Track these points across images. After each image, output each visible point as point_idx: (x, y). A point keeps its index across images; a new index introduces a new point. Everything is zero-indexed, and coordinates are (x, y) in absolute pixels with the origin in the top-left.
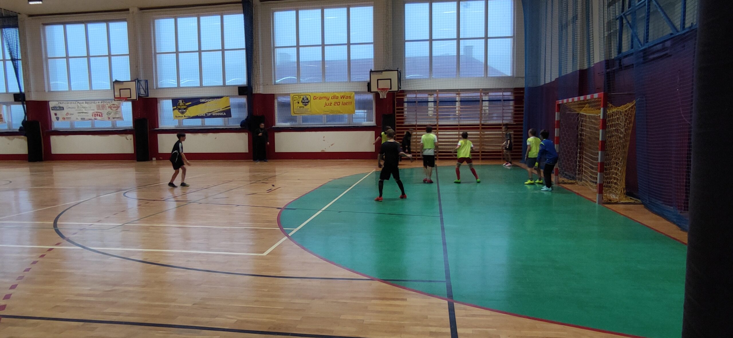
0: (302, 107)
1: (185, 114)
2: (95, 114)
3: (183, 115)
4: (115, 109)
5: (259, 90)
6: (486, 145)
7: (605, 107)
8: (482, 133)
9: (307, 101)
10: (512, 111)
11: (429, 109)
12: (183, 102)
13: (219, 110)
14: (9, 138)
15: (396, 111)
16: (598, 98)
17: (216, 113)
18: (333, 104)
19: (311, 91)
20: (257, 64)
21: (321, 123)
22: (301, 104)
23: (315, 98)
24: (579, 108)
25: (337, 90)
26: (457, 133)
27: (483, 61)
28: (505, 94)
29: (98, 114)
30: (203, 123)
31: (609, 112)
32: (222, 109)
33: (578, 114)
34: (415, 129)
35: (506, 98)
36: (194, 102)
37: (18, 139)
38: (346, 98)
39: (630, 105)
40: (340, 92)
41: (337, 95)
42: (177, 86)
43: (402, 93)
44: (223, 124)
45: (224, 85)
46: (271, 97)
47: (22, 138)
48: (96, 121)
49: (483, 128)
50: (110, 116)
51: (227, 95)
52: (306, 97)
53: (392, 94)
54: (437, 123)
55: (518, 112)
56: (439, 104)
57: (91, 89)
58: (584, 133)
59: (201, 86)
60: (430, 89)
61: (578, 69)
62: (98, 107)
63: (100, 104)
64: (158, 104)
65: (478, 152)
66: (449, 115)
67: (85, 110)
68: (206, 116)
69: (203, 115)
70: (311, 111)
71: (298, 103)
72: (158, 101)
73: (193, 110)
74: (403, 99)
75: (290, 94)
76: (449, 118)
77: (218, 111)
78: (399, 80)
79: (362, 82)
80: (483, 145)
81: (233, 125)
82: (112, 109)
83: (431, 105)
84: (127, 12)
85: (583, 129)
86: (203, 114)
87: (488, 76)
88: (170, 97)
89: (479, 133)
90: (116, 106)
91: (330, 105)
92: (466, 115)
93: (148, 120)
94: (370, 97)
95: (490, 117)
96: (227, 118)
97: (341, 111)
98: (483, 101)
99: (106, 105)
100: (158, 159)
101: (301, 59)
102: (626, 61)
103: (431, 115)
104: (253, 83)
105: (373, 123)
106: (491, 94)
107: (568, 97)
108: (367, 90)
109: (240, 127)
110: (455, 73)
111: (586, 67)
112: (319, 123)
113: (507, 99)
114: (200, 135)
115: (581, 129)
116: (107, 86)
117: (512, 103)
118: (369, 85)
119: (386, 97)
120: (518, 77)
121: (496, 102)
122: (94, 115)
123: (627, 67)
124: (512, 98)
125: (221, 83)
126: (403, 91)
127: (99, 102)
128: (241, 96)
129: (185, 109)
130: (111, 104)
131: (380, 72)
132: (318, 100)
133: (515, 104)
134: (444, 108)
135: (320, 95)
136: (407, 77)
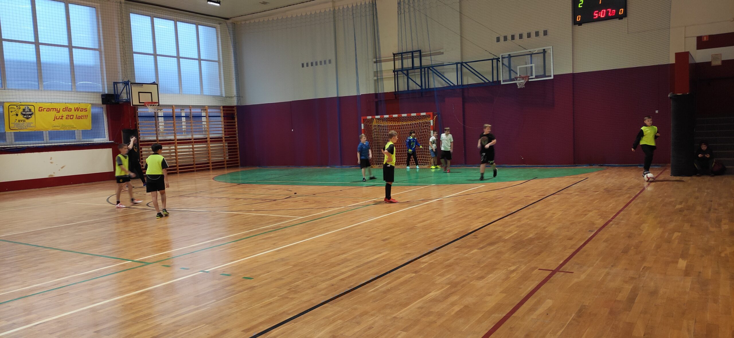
0: (21, 120)
9: (30, 113)
10: (223, 126)
15: (138, 126)
18: (64, 118)
19: (35, 101)
21: (42, 142)
23: (41, 110)
25: (70, 101)
38: (81, 111)
40: (73, 103)
41: (70, 106)
52: (28, 107)
53: (133, 108)
55: (228, 127)
70: (35, 126)
75: (4, 102)
87: (204, 93)
91: (61, 119)
92: (191, 129)
97: (75, 126)
105: (107, 140)
113: (220, 115)
121: (211, 118)
131: (141, 85)
132: (45, 112)
133: (225, 119)
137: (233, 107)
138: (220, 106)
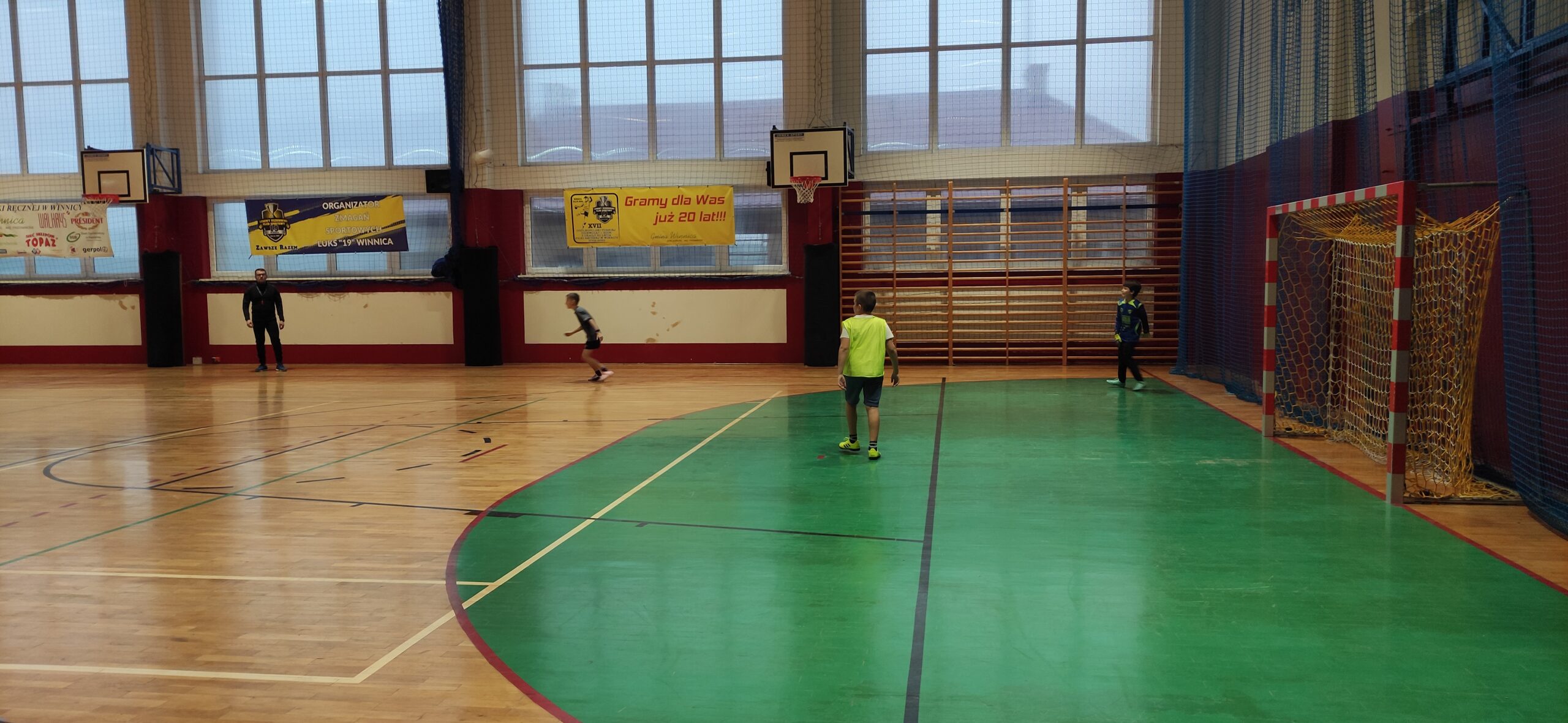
1: (282, 242)
2: (35, 239)
3: (278, 244)
4: (91, 225)
5: (480, 178)
6: (1078, 327)
7: (1410, 222)
8: (1068, 293)
9: (609, 209)
10: (1150, 235)
11: (929, 231)
12: (278, 210)
13: (374, 230)
15: (841, 236)
16: (1389, 197)
17: (367, 238)
18: (676, 219)
19: (619, 184)
20: (477, 110)
21: (646, 268)
22: (593, 218)
23: (629, 203)
24: (1332, 225)
25: (687, 182)
26: (1004, 293)
27: (1073, 104)
28: (1129, 189)
29: (44, 238)
30: (332, 264)
31: (1422, 236)
32: (383, 228)
33: (1331, 242)
34: (890, 284)
35: (1135, 200)
36: (308, 209)
38: (710, 203)
39: (1483, 218)
40: (696, 187)
41: (687, 193)
42: (260, 167)
43: (859, 189)
44: (386, 269)
45: (390, 165)
46: (515, 199)
48: (37, 257)
49: (1071, 282)
50: (76, 245)
51: (395, 191)
52: (605, 198)
53: (828, 193)
54: (951, 267)
55: (1164, 238)
56: (953, 216)
57: (25, 172)
58: (1349, 297)
59: (327, 166)
60: (930, 177)
61: (1330, 119)
62: (44, 221)
63: (49, 211)
64: (210, 214)
65: (1060, 344)
66: (982, 247)
67: (9, 228)
68: (340, 248)
69: (330, 243)
70: (618, 237)
71: (586, 214)
72: (209, 206)
73: (304, 232)
74: (860, 204)
75: (563, 190)
76: (983, 256)
77: (373, 233)
78: (850, 152)
79: (752, 159)
80: (1073, 326)
81: (412, 271)
82: (81, 225)
83: (933, 220)
85: (1345, 285)
86: (330, 240)
87: (1086, 142)
88: (241, 195)
89: (1061, 293)
90: (91, 217)
91: (669, 221)
92: (1025, 246)
93: (181, 256)
94: (775, 199)
95: (1092, 252)
96: (397, 253)
97: (699, 237)
98: (1071, 209)
99: (66, 216)
100: (208, 361)
101: (594, 100)
102: (1468, 94)
103: (933, 247)
104: (466, 161)
105: (781, 269)
106: (1092, 190)
107: (1299, 197)
108: (765, 182)
109: (431, 277)
110: (997, 137)
111: (1352, 113)
112: (641, 268)
113: (1138, 203)
114: (323, 299)
115: (1339, 284)
116: (71, 163)
117: (1149, 214)
118: (770, 168)
119: (812, 201)
120: (1167, 146)
121: (1107, 213)
122: (30, 243)
123: (1473, 110)
124: (1150, 201)
125: (381, 162)
126: (860, 185)
127: (45, 208)
128: (433, 195)
129: (281, 227)
130: (79, 211)
131: (799, 133)
132: (636, 208)
133: (1159, 215)
134: (968, 230)
135: (643, 193)
136: (872, 147)
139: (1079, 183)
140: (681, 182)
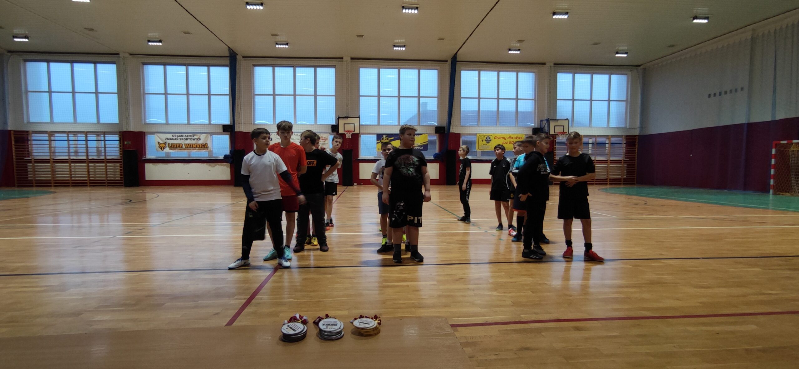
0: (485, 144)
4: (324, 141)
5: (453, 129)
9: (489, 140)
10: (625, 151)
12: (387, 137)
13: (418, 144)
14: (210, 165)
18: (508, 143)
22: (484, 142)
23: (495, 138)
25: (512, 133)
28: (621, 139)
32: (421, 144)
37: (220, 166)
40: (514, 134)
41: (512, 136)
42: (378, 124)
45: (419, 125)
46: (458, 136)
47: (224, 166)
51: (425, 133)
52: (489, 137)
55: (628, 152)
64: (360, 139)
72: (360, 136)
75: (476, 134)
79: (527, 127)
84: (341, 60)
87: (610, 126)
88: (376, 132)
90: (324, 138)
91: (506, 143)
95: (611, 155)
100: (358, 184)
101: (481, 108)
106: (610, 139)
109: (433, 159)
110: (588, 124)
113: (621, 143)
117: (625, 145)
121: (615, 145)
124: (624, 142)
125: (417, 123)
128: (436, 134)
131: (556, 121)
133: (627, 146)
135: (499, 136)
137: (635, 136)
138: (622, 136)
139: (607, 137)
140: (511, 133)
